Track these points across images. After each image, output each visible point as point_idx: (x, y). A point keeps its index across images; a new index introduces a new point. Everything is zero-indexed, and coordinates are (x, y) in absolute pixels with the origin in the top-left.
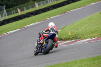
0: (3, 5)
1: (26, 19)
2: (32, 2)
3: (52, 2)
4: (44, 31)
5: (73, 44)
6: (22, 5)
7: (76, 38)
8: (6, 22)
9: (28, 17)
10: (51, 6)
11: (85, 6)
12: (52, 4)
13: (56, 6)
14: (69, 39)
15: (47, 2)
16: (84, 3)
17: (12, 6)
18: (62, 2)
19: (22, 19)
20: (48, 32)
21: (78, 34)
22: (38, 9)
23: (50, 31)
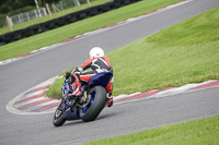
3: (43, 15)
4: (80, 69)
10: (41, 25)
15: (32, 16)
16: (112, 19)
20: (90, 70)
22: (12, 30)
23: (94, 68)
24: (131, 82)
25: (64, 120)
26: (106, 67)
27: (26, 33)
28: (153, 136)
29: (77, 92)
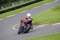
7: (36, 24)
10: (22, 5)
12: (23, 4)
13: (25, 5)
15: (19, 3)
22: (14, 7)
24: (46, 21)
25: (20, 32)
27: (18, 8)
28: (52, 36)
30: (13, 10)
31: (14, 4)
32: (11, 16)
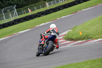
0: (13, 5)
1: (37, 19)
2: (43, 2)
3: (63, 1)
4: (45, 33)
5: (84, 44)
6: (33, 5)
7: (87, 38)
8: (16, 22)
9: (39, 17)
11: (96, 5)
12: (63, 4)
14: (80, 39)
16: (95, 3)
17: (22, 6)
18: (73, 2)
19: (32, 19)
21: (89, 34)
23: (51, 33)
26: (55, 32)
29: (42, 43)
30: (46, 14)
31: (49, 4)
32: (43, 24)
